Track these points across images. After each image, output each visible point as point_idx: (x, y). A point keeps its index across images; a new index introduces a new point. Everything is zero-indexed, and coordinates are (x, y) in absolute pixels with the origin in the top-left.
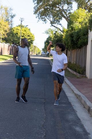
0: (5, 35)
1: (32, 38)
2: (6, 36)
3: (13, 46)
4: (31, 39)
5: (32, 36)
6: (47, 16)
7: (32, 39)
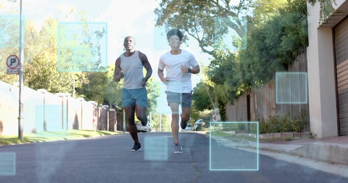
0: (83, 78)
1: (155, 89)
2: (87, 82)
3: (107, 111)
4: (153, 91)
5: (153, 85)
6: (190, 30)
7: (154, 93)
